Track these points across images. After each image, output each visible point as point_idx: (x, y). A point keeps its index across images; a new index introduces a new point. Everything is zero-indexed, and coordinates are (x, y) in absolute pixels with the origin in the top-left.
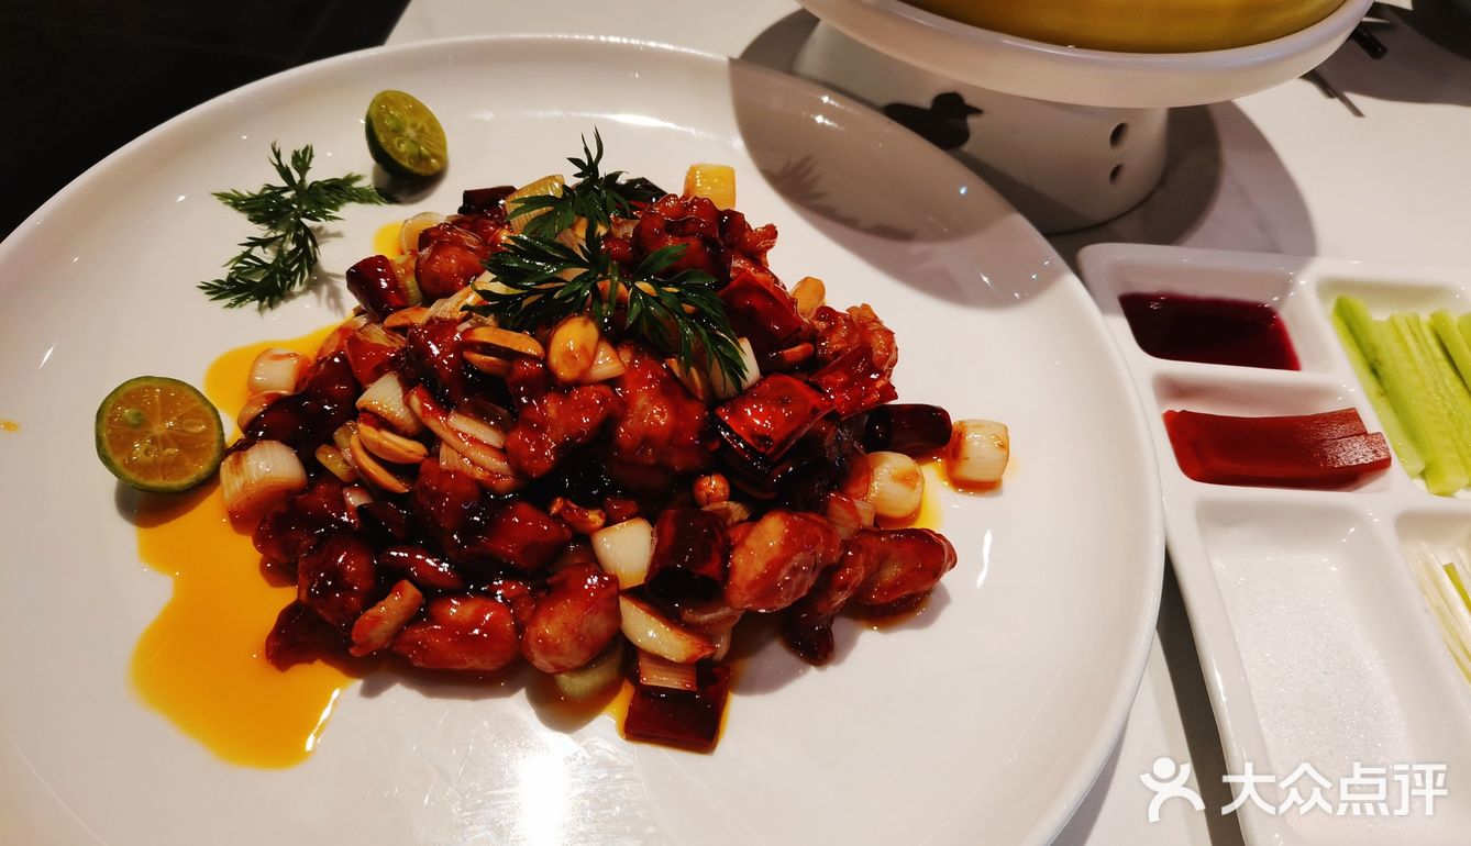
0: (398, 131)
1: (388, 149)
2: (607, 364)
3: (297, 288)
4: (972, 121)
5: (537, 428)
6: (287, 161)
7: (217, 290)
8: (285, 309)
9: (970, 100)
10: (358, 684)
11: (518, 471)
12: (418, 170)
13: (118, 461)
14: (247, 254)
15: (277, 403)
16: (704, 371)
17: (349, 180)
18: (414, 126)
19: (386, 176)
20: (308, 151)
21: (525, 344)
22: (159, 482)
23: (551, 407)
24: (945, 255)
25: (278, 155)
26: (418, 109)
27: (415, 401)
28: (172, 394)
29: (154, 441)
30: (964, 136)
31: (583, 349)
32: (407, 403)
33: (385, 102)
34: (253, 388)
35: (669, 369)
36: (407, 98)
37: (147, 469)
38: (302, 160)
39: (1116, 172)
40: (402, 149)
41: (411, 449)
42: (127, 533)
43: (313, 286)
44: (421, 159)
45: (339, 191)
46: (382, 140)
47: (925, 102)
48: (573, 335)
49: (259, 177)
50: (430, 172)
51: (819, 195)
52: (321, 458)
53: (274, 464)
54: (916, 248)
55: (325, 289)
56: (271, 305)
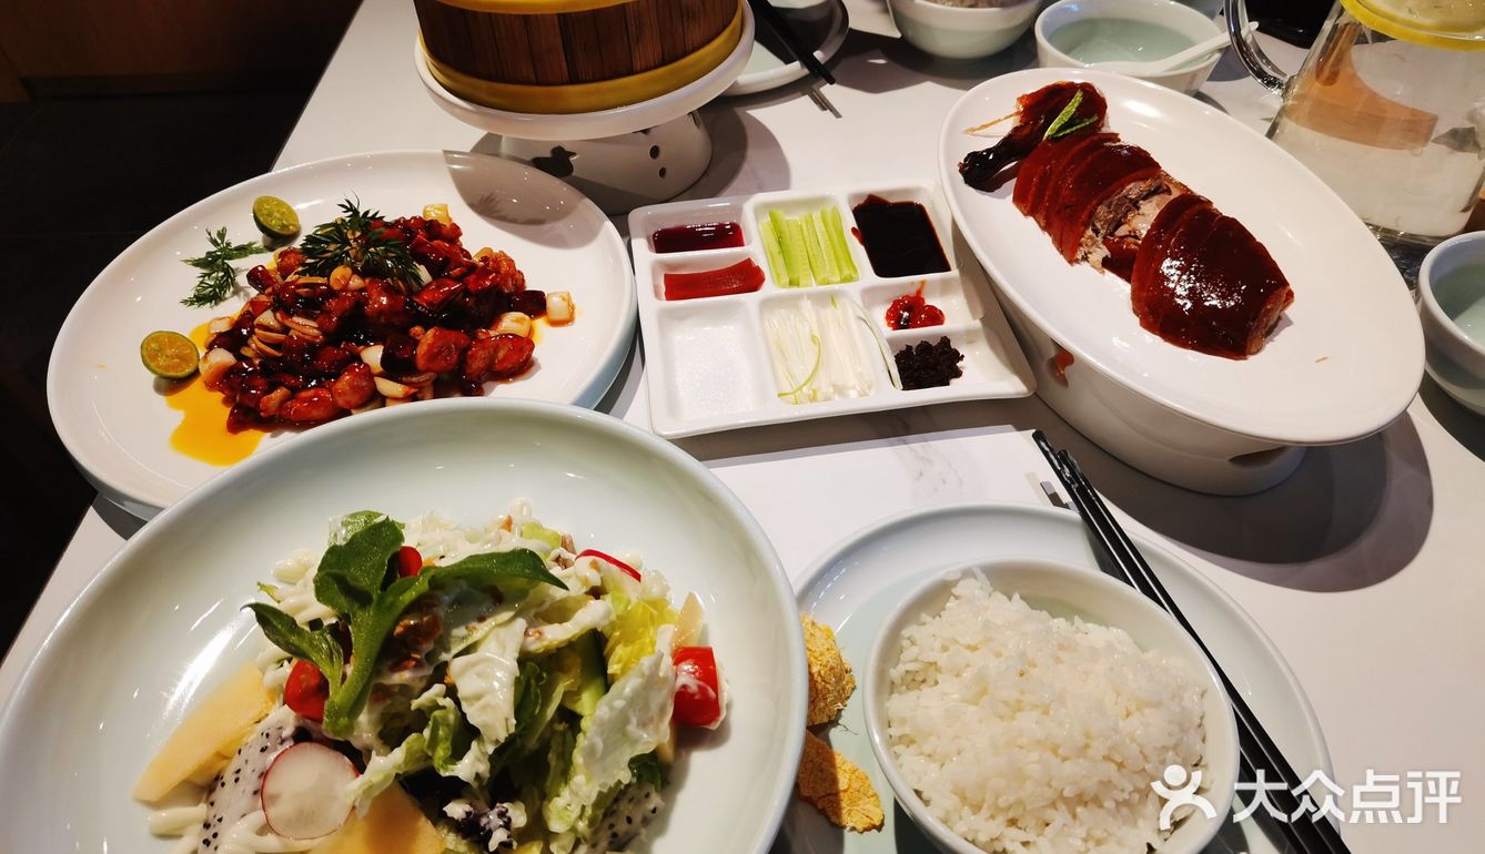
0: (269, 215)
1: (265, 224)
2: (356, 282)
3: (228, 294)
4: (572, 159)
5: (328, 313)
6: (214, 236)
7: (190, 302)
8: (222, 305)
9: (568, 148)
10: (269, 434)
11: (324, 333)
12: (283, 232)
13: (152, 365)
14: (202, 282)
15: (220, 335)
16: (404, 281)
17: (250, 244)
18: (278, 211)
19: (269, 239)
20: (224, 229)
21: (320, 280)
22: (172, 374)
23: (333, 303)
24: (559, 227)
25: (210, 234)
26: (280, 204)
27: (278, 315)
28: (173, 338)
29: (167, 357)
30: (570, 168)
31: (343, 277)
32: (275, 317)
33: (260, 203)
34: (209, 333)
35: (387, 282)
36: (273, 199)
37: (167, 368)
38: (222, 235)
39: (663, 172)
40: (274, 225)
41: (281, 337)
42: (161, 400)
43: (236, 293)
44: (284, 227)
45: (244, 250)
46: (261, 219)
47: (548, 154)
48: (339, 273)
49: (203, 248)
50: (290, 233)
51: (498, 211)
52: (243, 352)
53: (223, 357)
54: (545, 227)
55: (242, 294)
56: (216, 304)
